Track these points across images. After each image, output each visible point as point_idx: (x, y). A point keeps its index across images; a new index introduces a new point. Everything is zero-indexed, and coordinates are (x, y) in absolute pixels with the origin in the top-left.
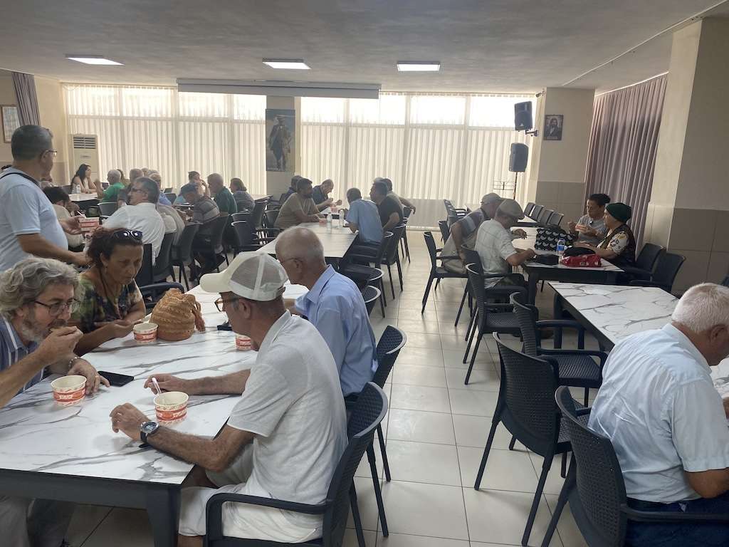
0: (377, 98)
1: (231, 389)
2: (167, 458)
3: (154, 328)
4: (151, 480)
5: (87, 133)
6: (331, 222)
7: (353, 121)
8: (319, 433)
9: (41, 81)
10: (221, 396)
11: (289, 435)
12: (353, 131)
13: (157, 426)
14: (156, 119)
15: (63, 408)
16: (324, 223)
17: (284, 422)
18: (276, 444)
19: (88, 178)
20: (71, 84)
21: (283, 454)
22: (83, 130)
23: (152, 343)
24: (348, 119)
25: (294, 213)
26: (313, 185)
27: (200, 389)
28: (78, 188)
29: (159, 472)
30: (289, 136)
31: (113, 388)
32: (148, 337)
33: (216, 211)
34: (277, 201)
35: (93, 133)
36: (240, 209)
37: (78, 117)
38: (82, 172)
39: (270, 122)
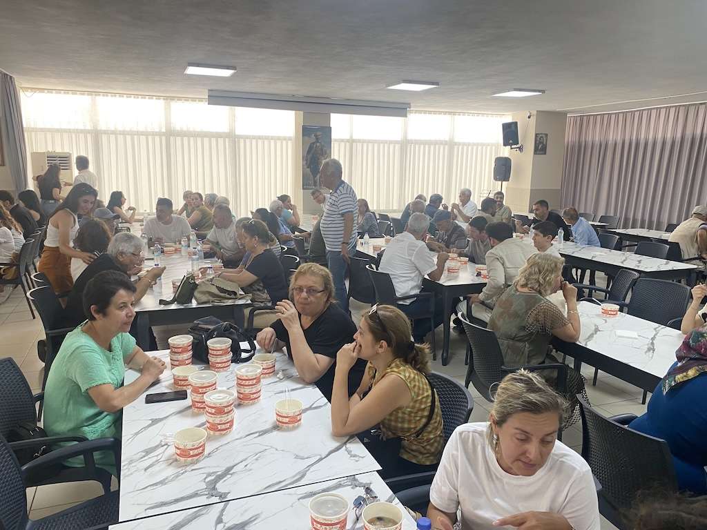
0: (406, 117)
30: (326, 153)
39: (306, 138)
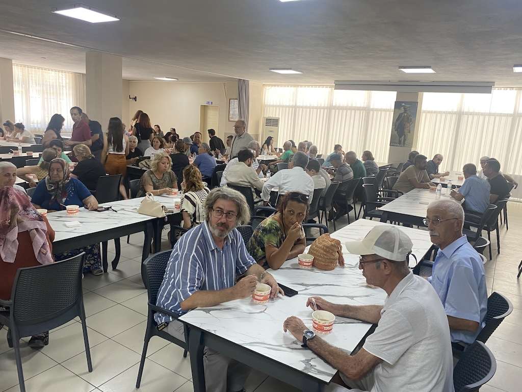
0: (491, 93)
1: (363, 318)
2: (319, 359)
3: (311, 258)
4: (309, 373)
5: (274, 116)
6: (440, 190)
7: (466, 110)
8: (432, 372)
9: (253, 83)
10: (356, 321)
11: (408, 367)
12: (465, 118)
13: (314, 335)
14: (317, 108)
15: (256, 304)
16: (433, 190)
17: (405, 357)
18: (396, 371)
19: (272, 146)
20: (269, 85)
21: (401, 380)
22: (271, 114)
23: (310, 268)
24: (461, 108)
25: (409, 180)
26: (427, 160)
27: (341, 312)
28: (266, 151)
29: (315, 369)
30: (411, 121)
31: (286, 297)
32: (307, 264)
33: (352, 174)
34: (395, 168)
35: (277, 116)
36: (368, 174)
37: (270, 106)
38: (269, 141)
39: (397, 110)
